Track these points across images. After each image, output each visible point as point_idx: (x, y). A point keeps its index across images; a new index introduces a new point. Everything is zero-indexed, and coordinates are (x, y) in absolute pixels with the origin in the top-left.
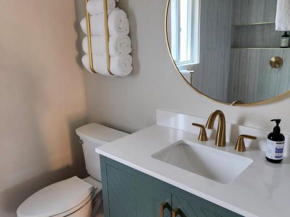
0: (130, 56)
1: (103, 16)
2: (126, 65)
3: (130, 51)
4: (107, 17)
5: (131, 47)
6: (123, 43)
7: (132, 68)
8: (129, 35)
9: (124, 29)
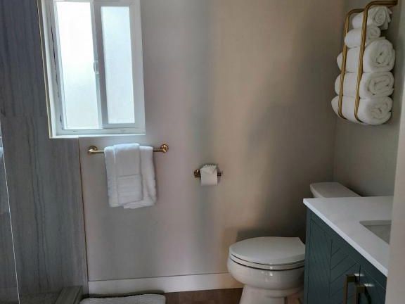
0: (390, 99)
1: (359, 49)
2: (380, 111)
3: (390, 93)
4: (363, 49)
5: (393, 87)
6: (380, 82)
7: (389, 115)
8: (392, 71)
9: (385, 64)
